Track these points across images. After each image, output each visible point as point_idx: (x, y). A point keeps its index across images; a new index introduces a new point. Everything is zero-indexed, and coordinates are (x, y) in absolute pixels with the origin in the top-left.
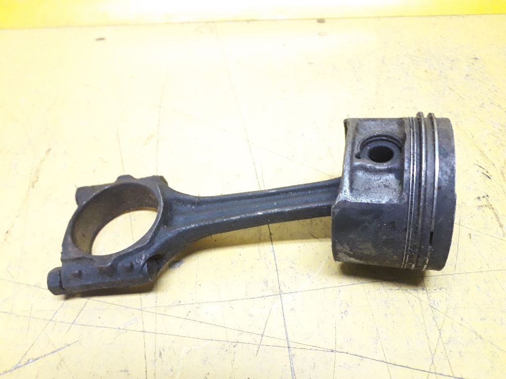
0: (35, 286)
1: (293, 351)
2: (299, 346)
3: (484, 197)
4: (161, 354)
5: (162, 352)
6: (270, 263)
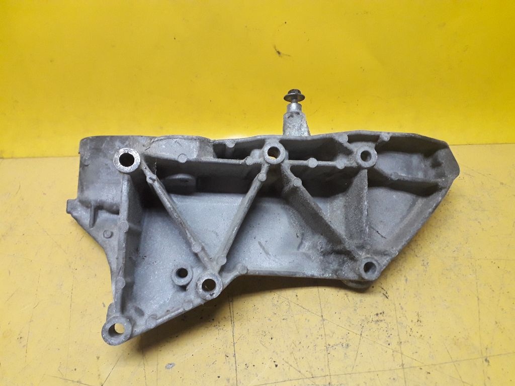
0: (78, 382)
3: (381, 314)
6: (232, 365)
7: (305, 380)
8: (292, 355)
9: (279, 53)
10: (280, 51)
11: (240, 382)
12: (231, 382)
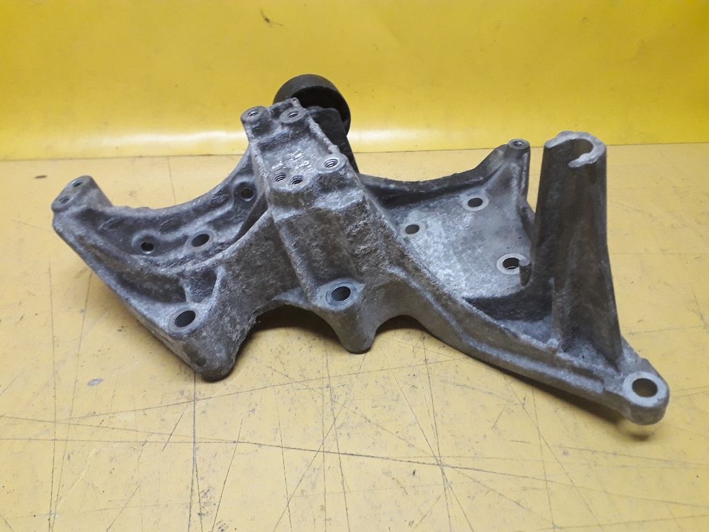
1: (197, 445)
2: (205, 440)
4: (69, 456)
5: (71, 455)
7: (294, 385)
8: (278, 359)
9: (267, 20)
10: (269, 18)
11: (200, 393)
12: (186, 394)
